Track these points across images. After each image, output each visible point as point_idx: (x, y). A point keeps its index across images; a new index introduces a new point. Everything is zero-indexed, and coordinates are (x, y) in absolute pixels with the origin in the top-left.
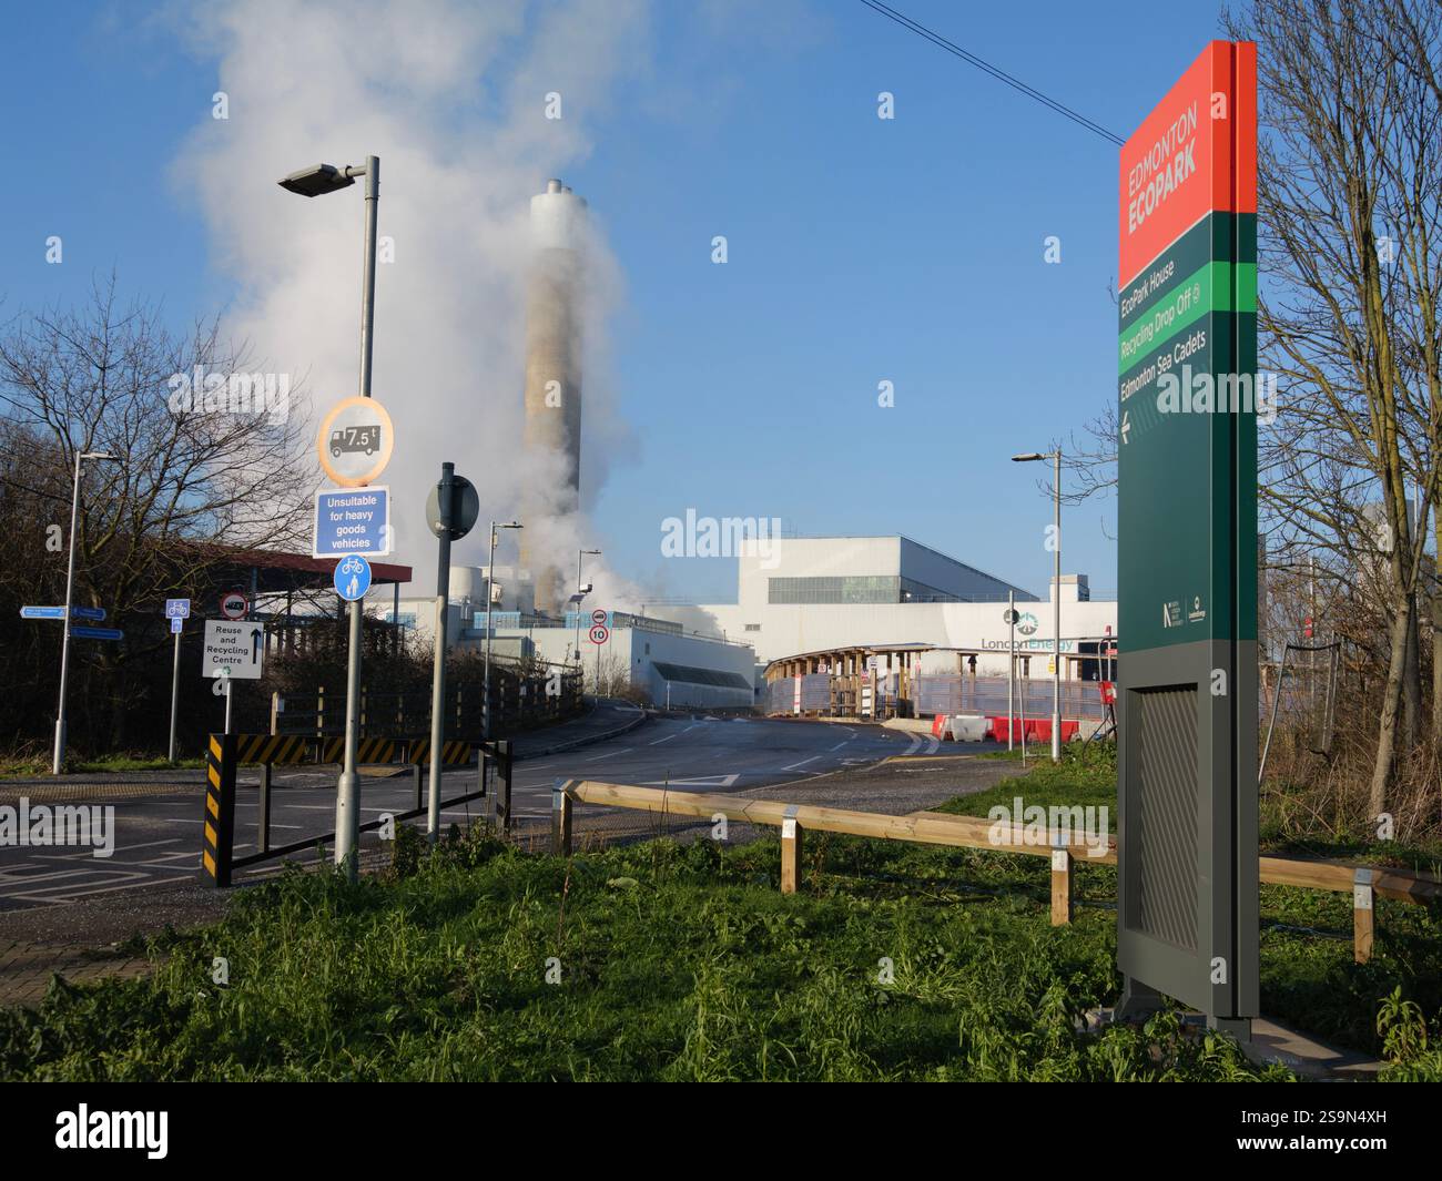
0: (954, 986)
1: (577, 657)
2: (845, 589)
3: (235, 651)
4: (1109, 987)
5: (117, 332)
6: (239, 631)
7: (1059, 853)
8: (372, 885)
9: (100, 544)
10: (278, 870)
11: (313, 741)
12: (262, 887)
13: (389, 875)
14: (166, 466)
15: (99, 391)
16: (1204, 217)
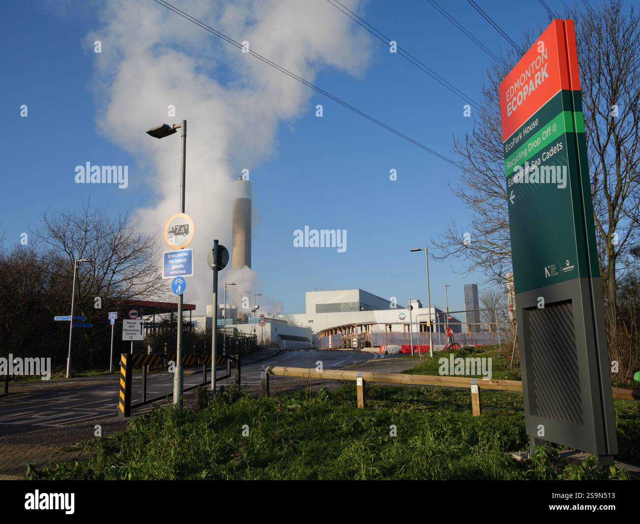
0: (454, 446)
1: (255, 331)
2: (341, 307)
3: (134, 330)
4: (518, 442)
5: (90, 218)
6: (135, 323)
7: (474, 386)
8: (190, 412)
9: (85, 294)
10: (150, 409)
11: (163, 356)
12: (142, 415)
13: (196, 408)
14: (109, 266)
15: (84, 240)
16: (558, 92)
